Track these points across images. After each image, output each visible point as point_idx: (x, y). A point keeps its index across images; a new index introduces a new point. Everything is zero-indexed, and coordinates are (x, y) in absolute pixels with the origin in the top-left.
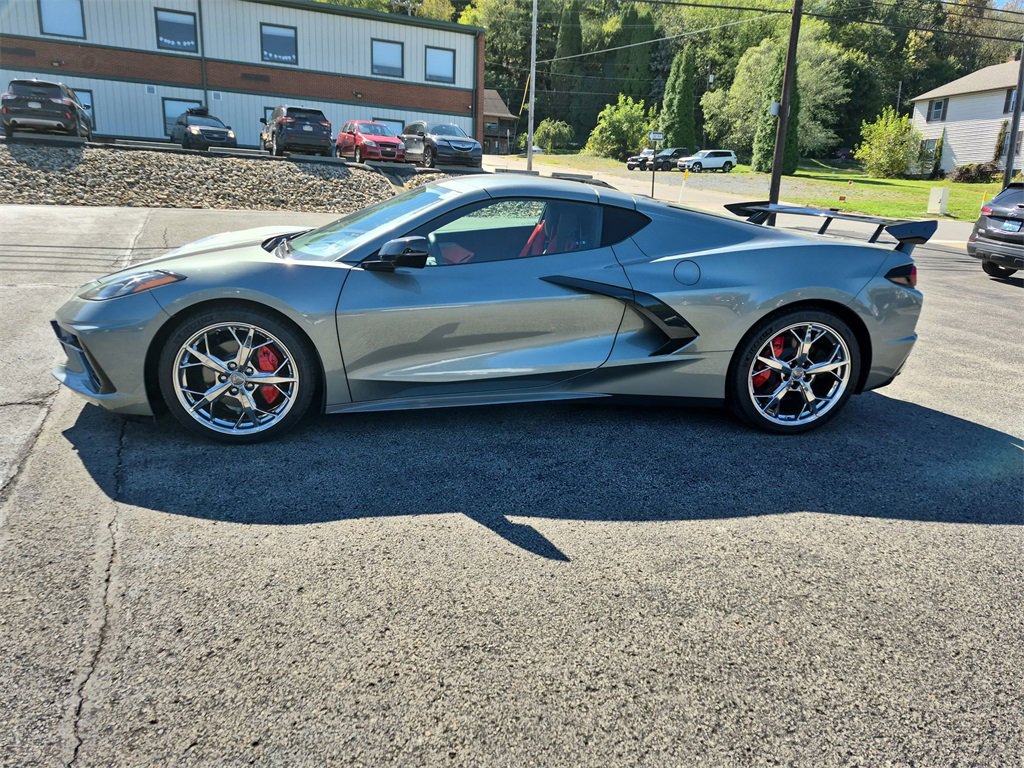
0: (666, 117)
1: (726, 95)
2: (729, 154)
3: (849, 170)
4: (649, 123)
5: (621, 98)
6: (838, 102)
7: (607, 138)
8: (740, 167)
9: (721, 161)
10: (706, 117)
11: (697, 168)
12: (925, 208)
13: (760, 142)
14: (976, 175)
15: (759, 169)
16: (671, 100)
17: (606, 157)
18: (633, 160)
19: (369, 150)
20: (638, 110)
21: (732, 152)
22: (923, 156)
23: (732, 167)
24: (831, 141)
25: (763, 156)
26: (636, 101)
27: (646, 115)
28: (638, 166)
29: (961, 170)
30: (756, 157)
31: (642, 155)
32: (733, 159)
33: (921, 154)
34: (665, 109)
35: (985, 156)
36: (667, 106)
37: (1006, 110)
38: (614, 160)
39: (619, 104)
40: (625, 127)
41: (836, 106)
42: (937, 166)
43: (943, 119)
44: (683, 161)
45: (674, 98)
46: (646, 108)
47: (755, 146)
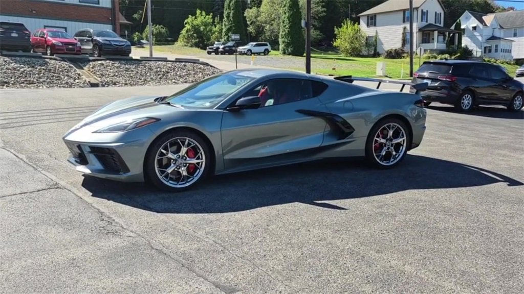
0: (227, 23)
1: (258, 11)
2: (266, 45)
3: (330, 52)
4: (216, 27)
5: (198, 12)
6: (319, 15)
7: (191, 35)
8: (273, 52)
9: (262, 49)
10: (248, 23)
11: (249, 53)
12: (375, 73)
13: (283, 38)
14: (394, 55)
15: (284, 53)
16: (229, 14)
17: (192, 46)
18: (210, 49)
19: (56, 48)
20: (209, 19)
21: (268, 43)
22: (368, 44)
23: (269, 52)
24: (319, 37)
25: (285, 46)
26: (207, 14)
27: (214, 22)
28: (213, 52)
29: (387, 52)
30: (281, 46)
31: (215, 46)
32: (269, 47)
33: (366, 43)
34: (225, 19)
35: (397, 45)
36: (226, 17)
37: (404, 22)
38: (197, 49)
39: (197, 15)
40: (202, 28)
41: (319, 17)
42: (375, 50)
43: (375, 25)
44: (240, 49)
45: (230, 13)
46: (213, 18)
47: (280, 40)
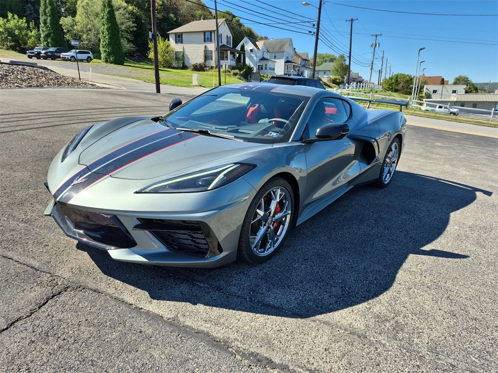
0: (44, 29)
1: (74, 20)
2: (88, 53)
3: (141, 63)
4: (31, 32)
5: (10, 15)
7: (5, 38)
8: (95, 60)
9: (85, 56)
10: (65, 31)
11: (73, 59)
12: (192, 83)
13: (104, 47)
14: (199, 68)
15: (107, 61)
16: (45, 20)
17: (7, 49)
18: (30, 53)
20: (23, 22)
21: (90, 52)
23: (91, 59)
24: (132, 49)
25: (107, 55)
26: (20, 17)
27: (28, 27)
28: (35, 56)
29: (194, 65)
30: (103, 55)
31: (35, 50)
32: (91, 55)
33: (176, 58)
34: (42, 25)
35: (200, 60)
36: (43, 23)
37: (205, 41)
38: (14, 52)
39: (9, 18)
40: (17, 32)
41: (130, 31)
42: (183, 63)
43: (182, 42)
44: (63, 55)
45: (47, 19)
46: (28, 22)
47: (102, 50)
